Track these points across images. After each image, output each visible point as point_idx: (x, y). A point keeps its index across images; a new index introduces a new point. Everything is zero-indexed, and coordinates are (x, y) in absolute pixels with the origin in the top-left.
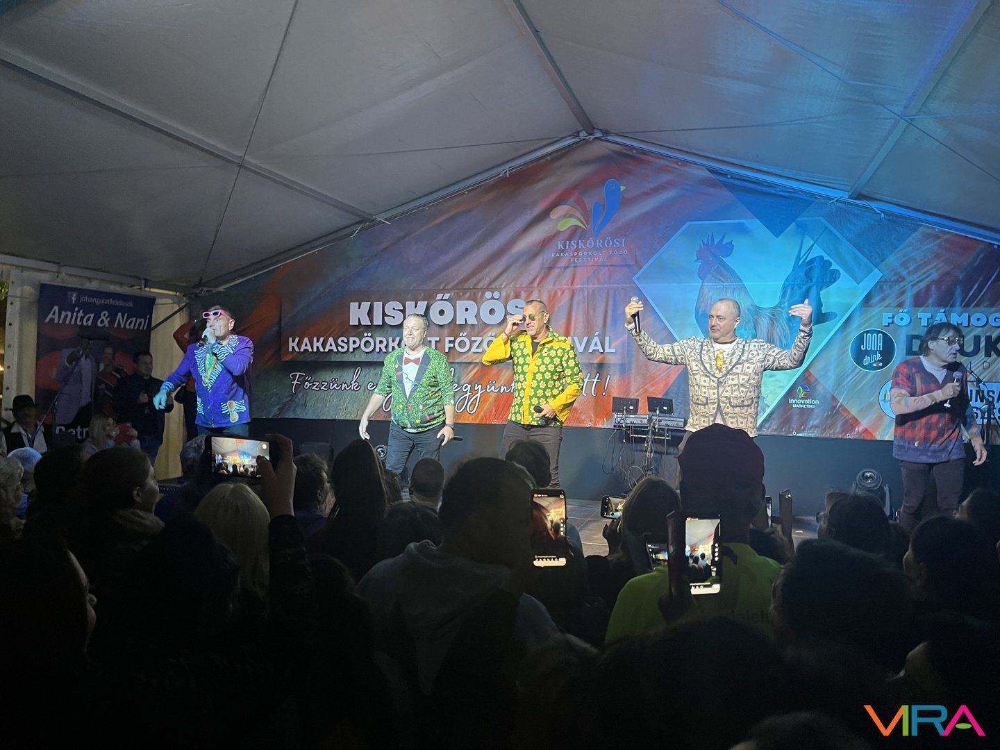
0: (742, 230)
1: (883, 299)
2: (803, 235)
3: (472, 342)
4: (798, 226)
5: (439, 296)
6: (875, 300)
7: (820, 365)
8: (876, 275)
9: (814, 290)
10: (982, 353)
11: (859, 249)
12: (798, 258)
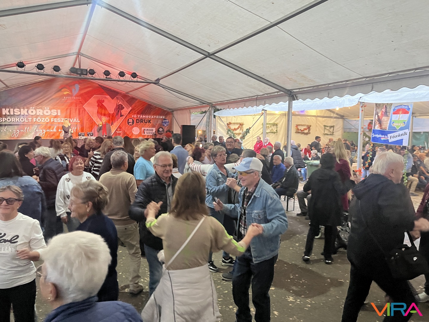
0: (106, 98)
1: (132, 113)
2: (118, 100)
3: (42, 120)
4: (117, 98)
5: (31, 108)
6: (131, 113)
7: (122, 124)
8: (131, 108)
9: (120, 110)
10: (148, 123)
11: (128, 103)
12: (117, 104)
